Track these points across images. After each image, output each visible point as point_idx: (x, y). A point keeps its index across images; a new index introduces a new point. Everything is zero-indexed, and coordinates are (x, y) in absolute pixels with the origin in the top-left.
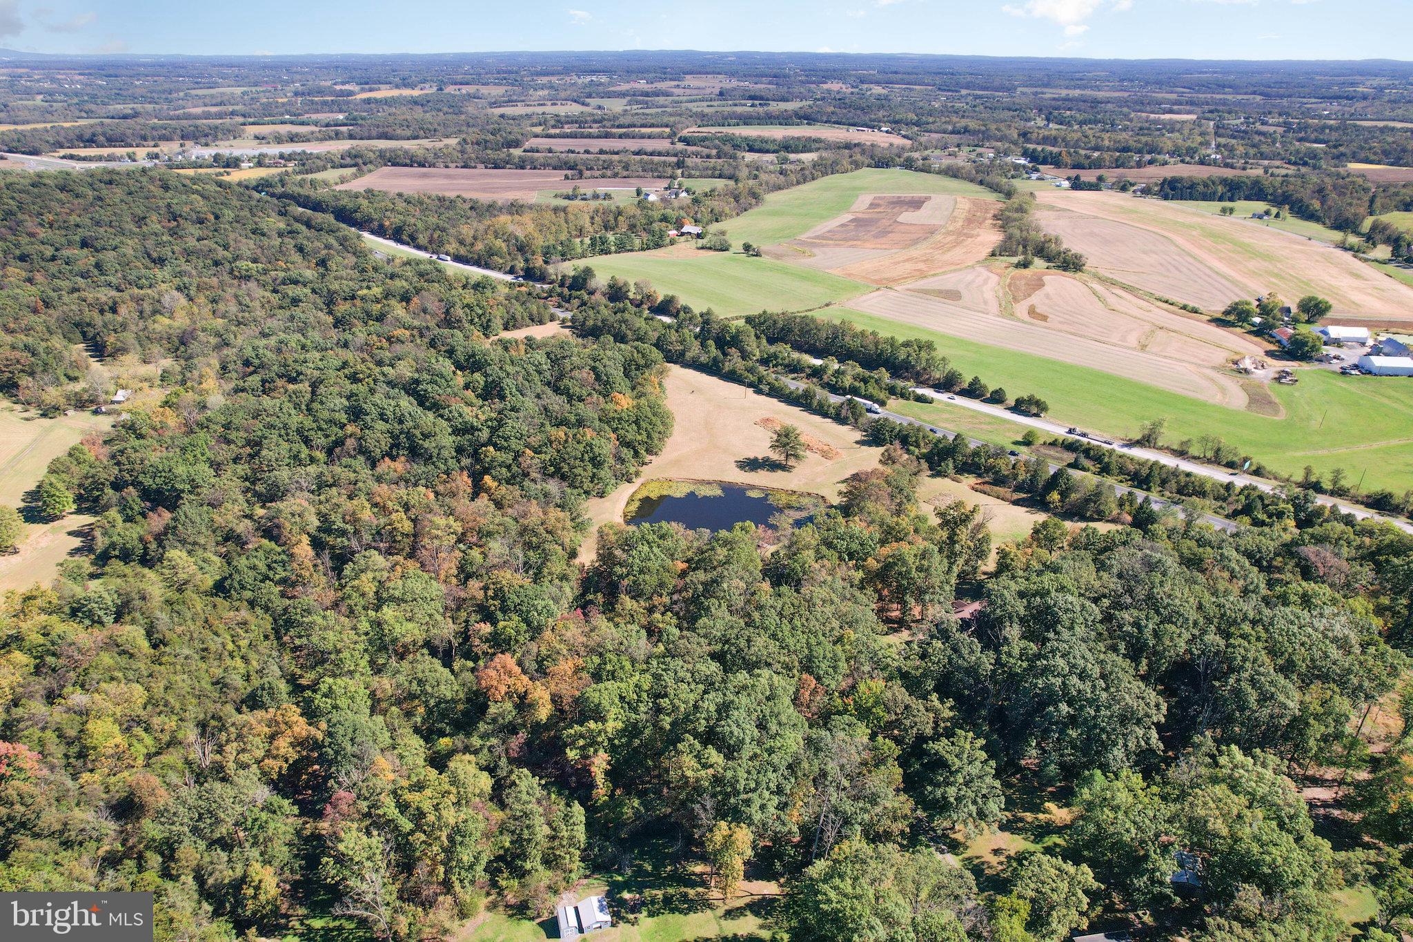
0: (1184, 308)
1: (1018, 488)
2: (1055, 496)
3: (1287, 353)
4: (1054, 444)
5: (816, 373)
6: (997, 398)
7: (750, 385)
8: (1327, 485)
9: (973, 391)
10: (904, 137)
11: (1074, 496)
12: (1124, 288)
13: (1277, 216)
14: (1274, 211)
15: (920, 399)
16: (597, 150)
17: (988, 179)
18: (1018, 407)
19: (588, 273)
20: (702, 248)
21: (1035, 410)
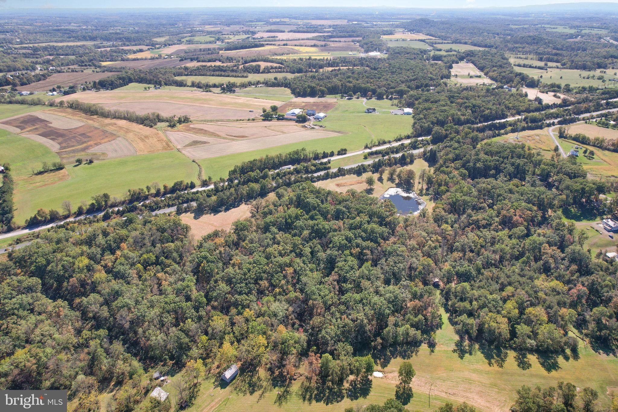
0: (249, 120)
4: (369, 155)
6: (332, 154)
9: (325, 155)
15: (329, 162)
18: (339, 153)
19: (106, 196)
20: (40, 173)
21: (344, 152)
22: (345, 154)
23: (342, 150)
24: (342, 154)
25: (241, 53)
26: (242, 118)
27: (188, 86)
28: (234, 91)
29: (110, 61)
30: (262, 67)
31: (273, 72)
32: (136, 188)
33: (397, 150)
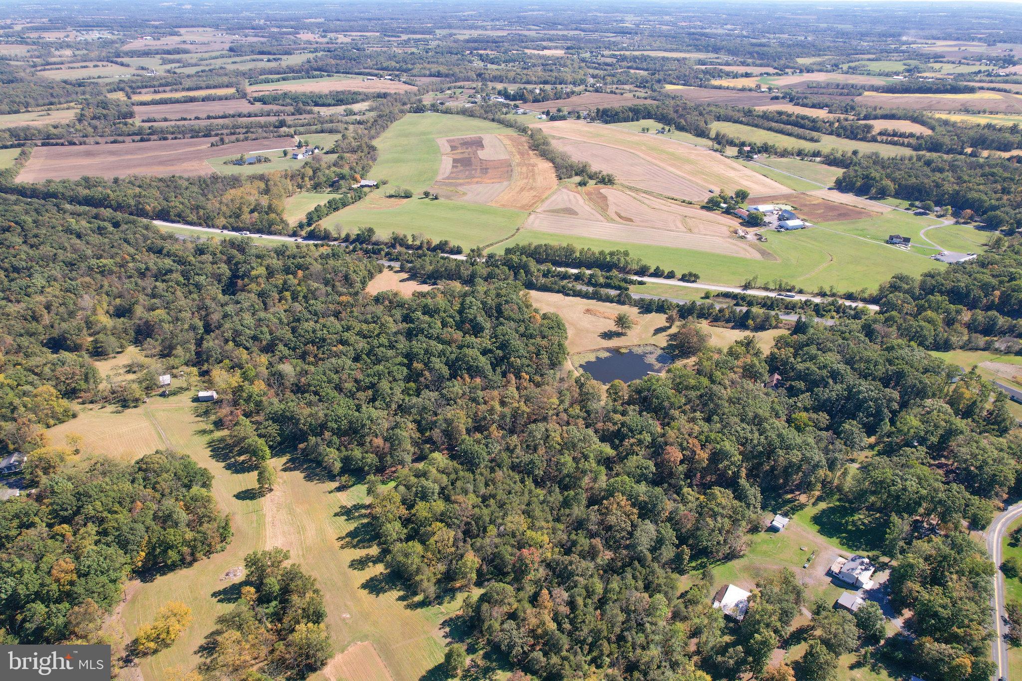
0: (684, 202)
1: (728, 321)
2: (750, 322)
3: (748, 222)
4: (718, 296)
5: (578, 278)
6: (671, 275)
7: (558, 292)
8: (828, 293)
9: (657, 274)
10: (404, 82)
11: (758, 320)
12: (645, 192)
13: (669, 131)
14: (667, 128)
15: (641, 283)
16: (205, 116)
17: (497, 117)
18: (683, 279)
19: (371, 231)
20: (391, 196)
21: (693, 279)
22: (694, 282)
23: (690, 274)
24: (688, 281)
25: (897, 101)
26: (676, 197)
27: (709, 138)
28: (752, 158)
29: (684, 85)
30: (875, 131)
31: (882, 142)
32: (401, 232)
33: (772, 303)
